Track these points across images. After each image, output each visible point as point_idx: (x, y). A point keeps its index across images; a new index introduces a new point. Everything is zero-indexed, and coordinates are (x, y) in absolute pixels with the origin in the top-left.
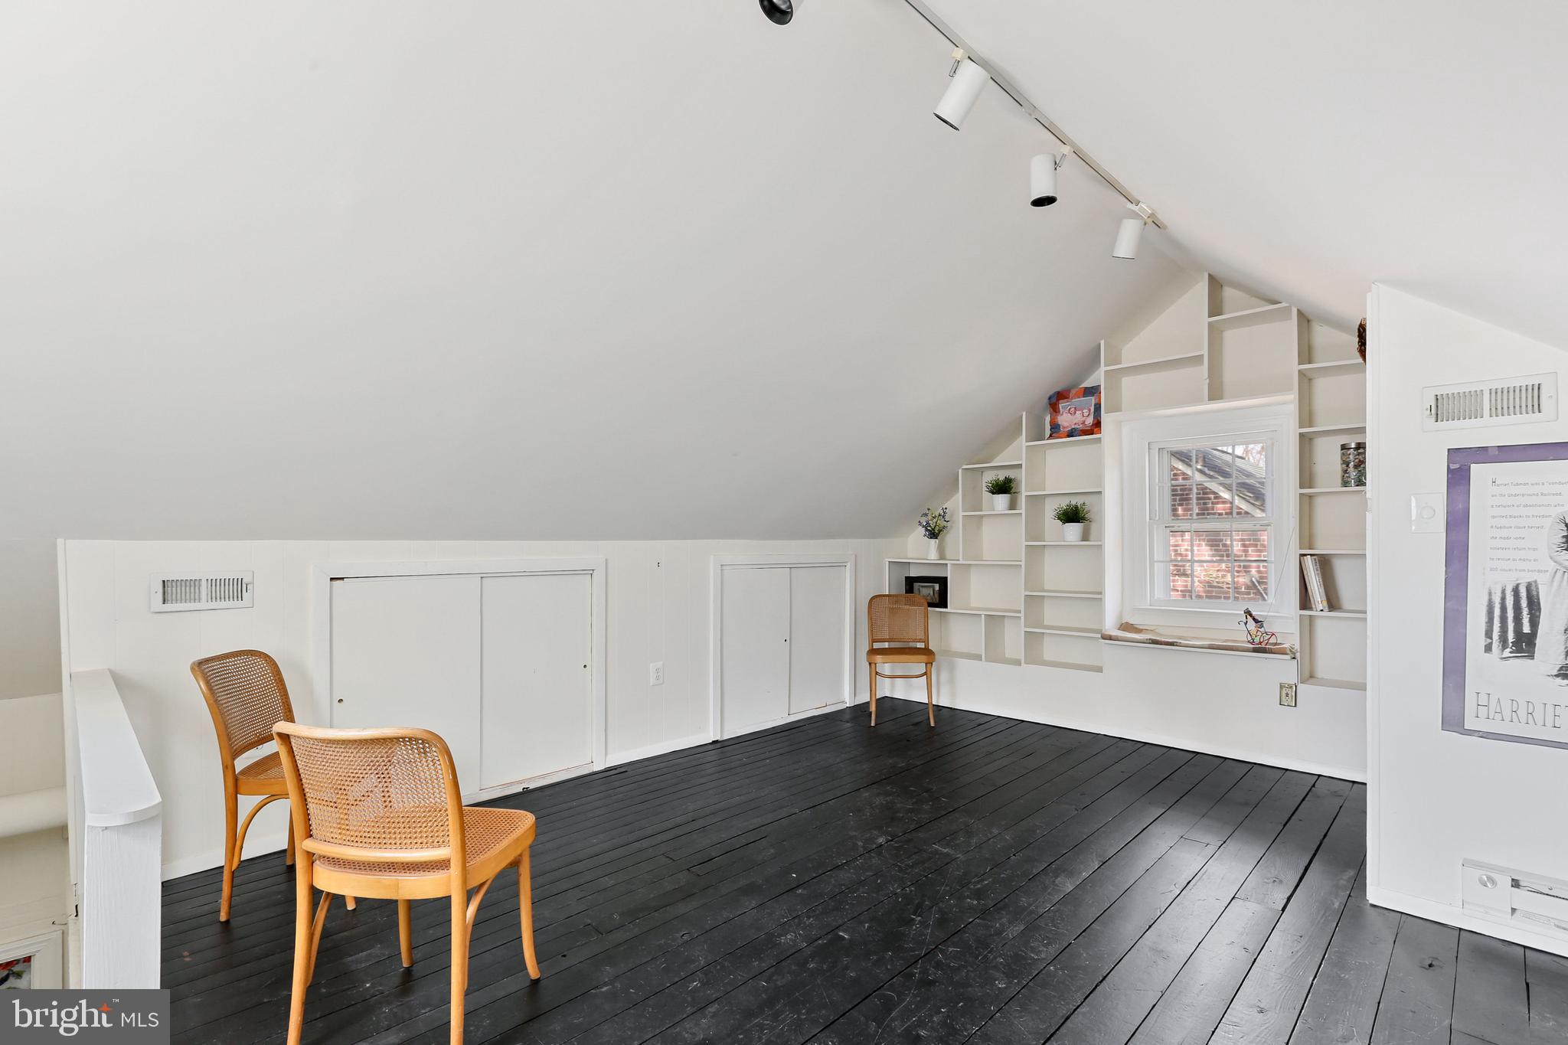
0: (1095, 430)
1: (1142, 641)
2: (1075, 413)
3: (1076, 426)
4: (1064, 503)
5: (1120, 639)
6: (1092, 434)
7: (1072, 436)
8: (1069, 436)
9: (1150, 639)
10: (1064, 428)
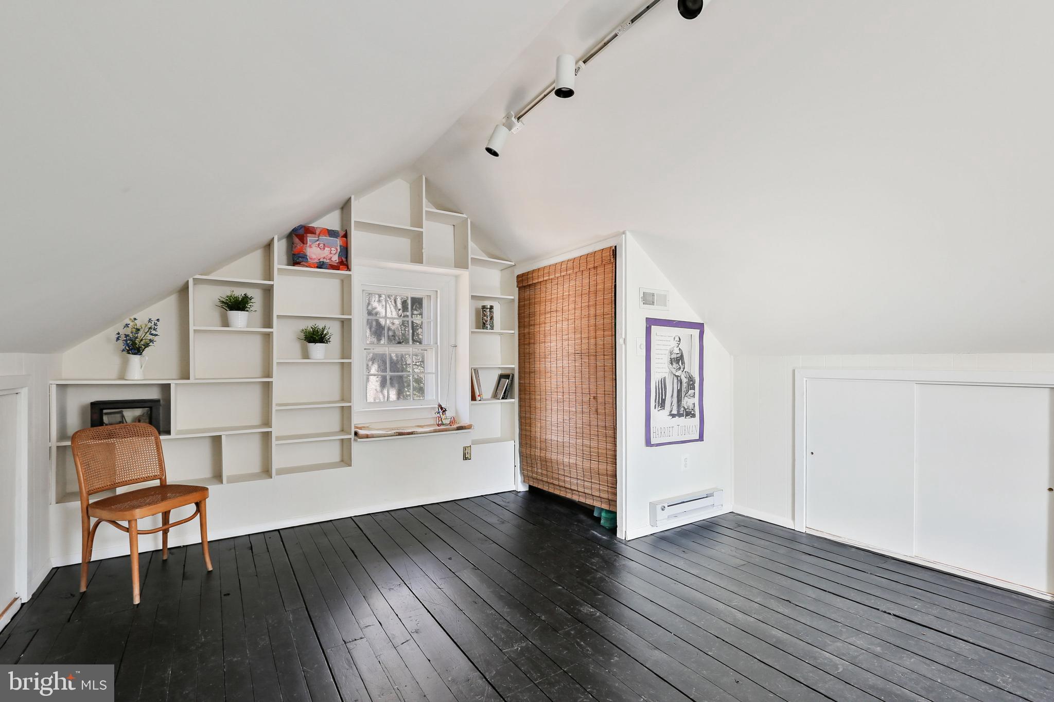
0: (341, 266)
1: (391, 435)
2: (324, 249)
3: (325, 260)
4: (309, 325)
5: (375, 436)
6: (338, 270)
7: (320, 268)
8: (318, 267)
9: (397, 432)
10: (311, 259)
